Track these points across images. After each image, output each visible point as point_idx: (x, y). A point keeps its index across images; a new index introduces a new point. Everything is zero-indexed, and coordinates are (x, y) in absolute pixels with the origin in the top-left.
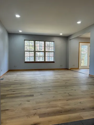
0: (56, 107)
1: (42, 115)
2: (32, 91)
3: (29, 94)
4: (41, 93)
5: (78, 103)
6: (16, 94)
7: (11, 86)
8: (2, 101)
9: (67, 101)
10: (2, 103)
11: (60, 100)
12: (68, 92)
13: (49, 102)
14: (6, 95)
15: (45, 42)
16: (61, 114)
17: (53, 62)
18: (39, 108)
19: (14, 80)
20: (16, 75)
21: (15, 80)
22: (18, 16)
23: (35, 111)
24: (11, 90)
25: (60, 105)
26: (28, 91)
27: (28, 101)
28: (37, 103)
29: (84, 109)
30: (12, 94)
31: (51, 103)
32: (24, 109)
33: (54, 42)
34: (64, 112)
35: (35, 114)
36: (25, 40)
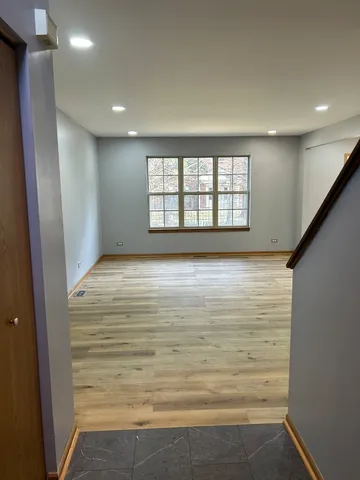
0: (201, 389)
1: (161, 406)
2: (154, 340)
3: (144, 349)
4: (176, 348)
5: (258, 384)
6: (112, 345)
7: (104, 322)
8: (76, 364)
9: (234, 375)
10: (77, 371)
11: (217, 371)
12: (250, 348)
13: (188, 374)
14: (87, 348)
15: (216, 158)
16: (204, 406)
17: (246, 229)
18: (159, 390)
19: (112, 297)
20: (119, 278)
21: (115, 299)
22: (118, 109)
23: (149, 394)
24: (102, 332)
25: (210, 386)
26: (144, 340)
27: (138, 369)
28: (159, 375)
29: (264, 400)
30: (102, 346)
31: (192, 379)
32: (125, 388)
33: (249, 156)
34: (213, 403)
35: (146, 402)
36: (148, 157)
